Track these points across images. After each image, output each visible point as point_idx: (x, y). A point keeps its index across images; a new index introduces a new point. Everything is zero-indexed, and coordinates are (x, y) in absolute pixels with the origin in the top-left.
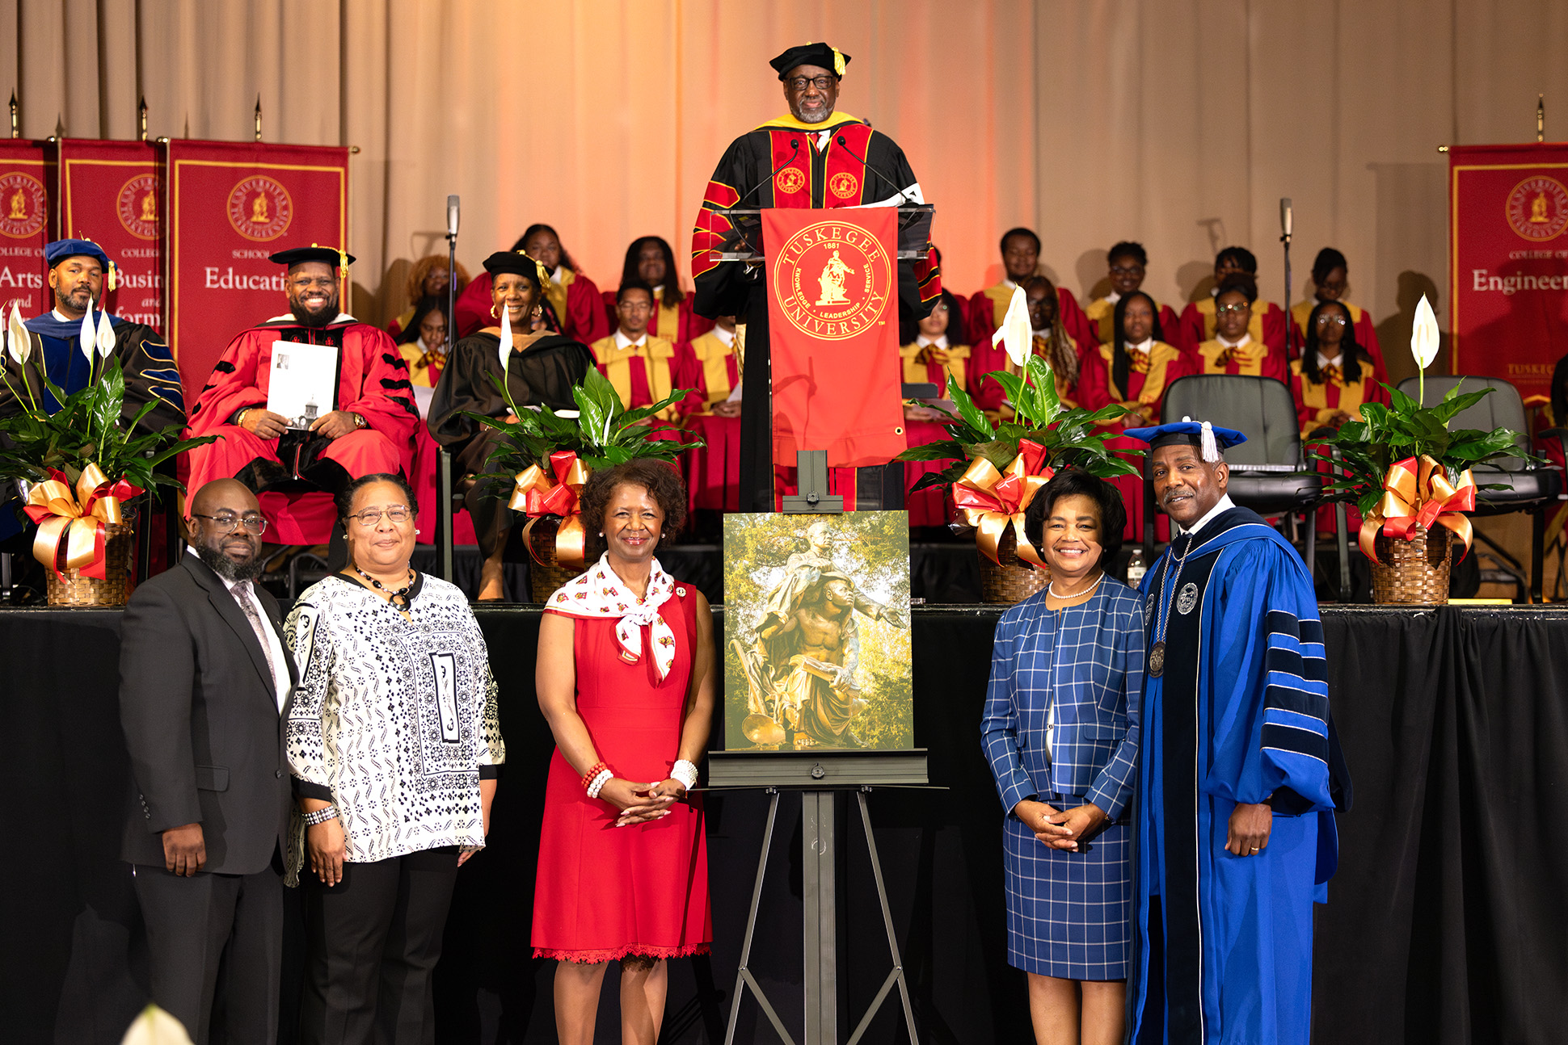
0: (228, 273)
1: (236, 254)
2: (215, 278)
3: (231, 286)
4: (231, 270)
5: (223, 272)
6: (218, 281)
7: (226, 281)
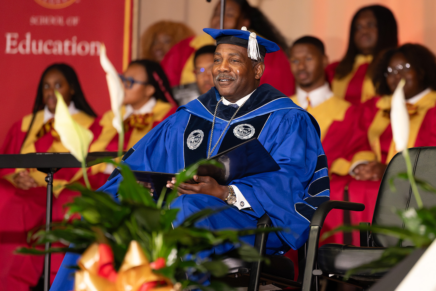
0: (25, 38)
1: (34, 21)
2: (15, 43)
3: (28, 50)
4: (28, 36)
5: (22, 38)
6: (17, 46)
7: (24, 47)
